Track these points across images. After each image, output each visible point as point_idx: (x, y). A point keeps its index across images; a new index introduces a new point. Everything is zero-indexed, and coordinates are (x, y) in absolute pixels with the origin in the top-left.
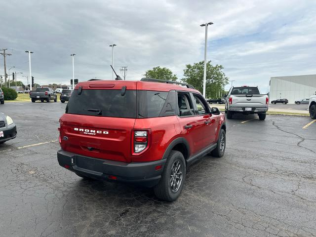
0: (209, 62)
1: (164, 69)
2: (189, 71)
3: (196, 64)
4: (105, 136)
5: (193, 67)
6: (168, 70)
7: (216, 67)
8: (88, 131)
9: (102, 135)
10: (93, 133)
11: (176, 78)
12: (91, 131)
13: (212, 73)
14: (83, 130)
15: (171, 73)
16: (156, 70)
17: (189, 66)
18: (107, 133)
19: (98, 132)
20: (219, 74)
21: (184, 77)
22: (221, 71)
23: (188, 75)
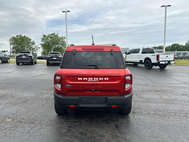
0: (57, 34)
1: (24, 36)
2: (45, 39)
3: (49, 35)
4: (106, 81)
5: (48, 36)
6: (28, 37)
7: (62, 38)
8: (92, 79)
9: (104, 81)
10: (96, 80)
11: (34, 43)
12: (95, 79)
13: (59, 41)
14: (86, 79)
15: (30, 39)
16: (19, 37)
17: (44, 36)
18: (108, 79)
19: (100, 79)
20: (64, 42)
21: (42, 43)
22: (65, 40)
23: (44, 42)
